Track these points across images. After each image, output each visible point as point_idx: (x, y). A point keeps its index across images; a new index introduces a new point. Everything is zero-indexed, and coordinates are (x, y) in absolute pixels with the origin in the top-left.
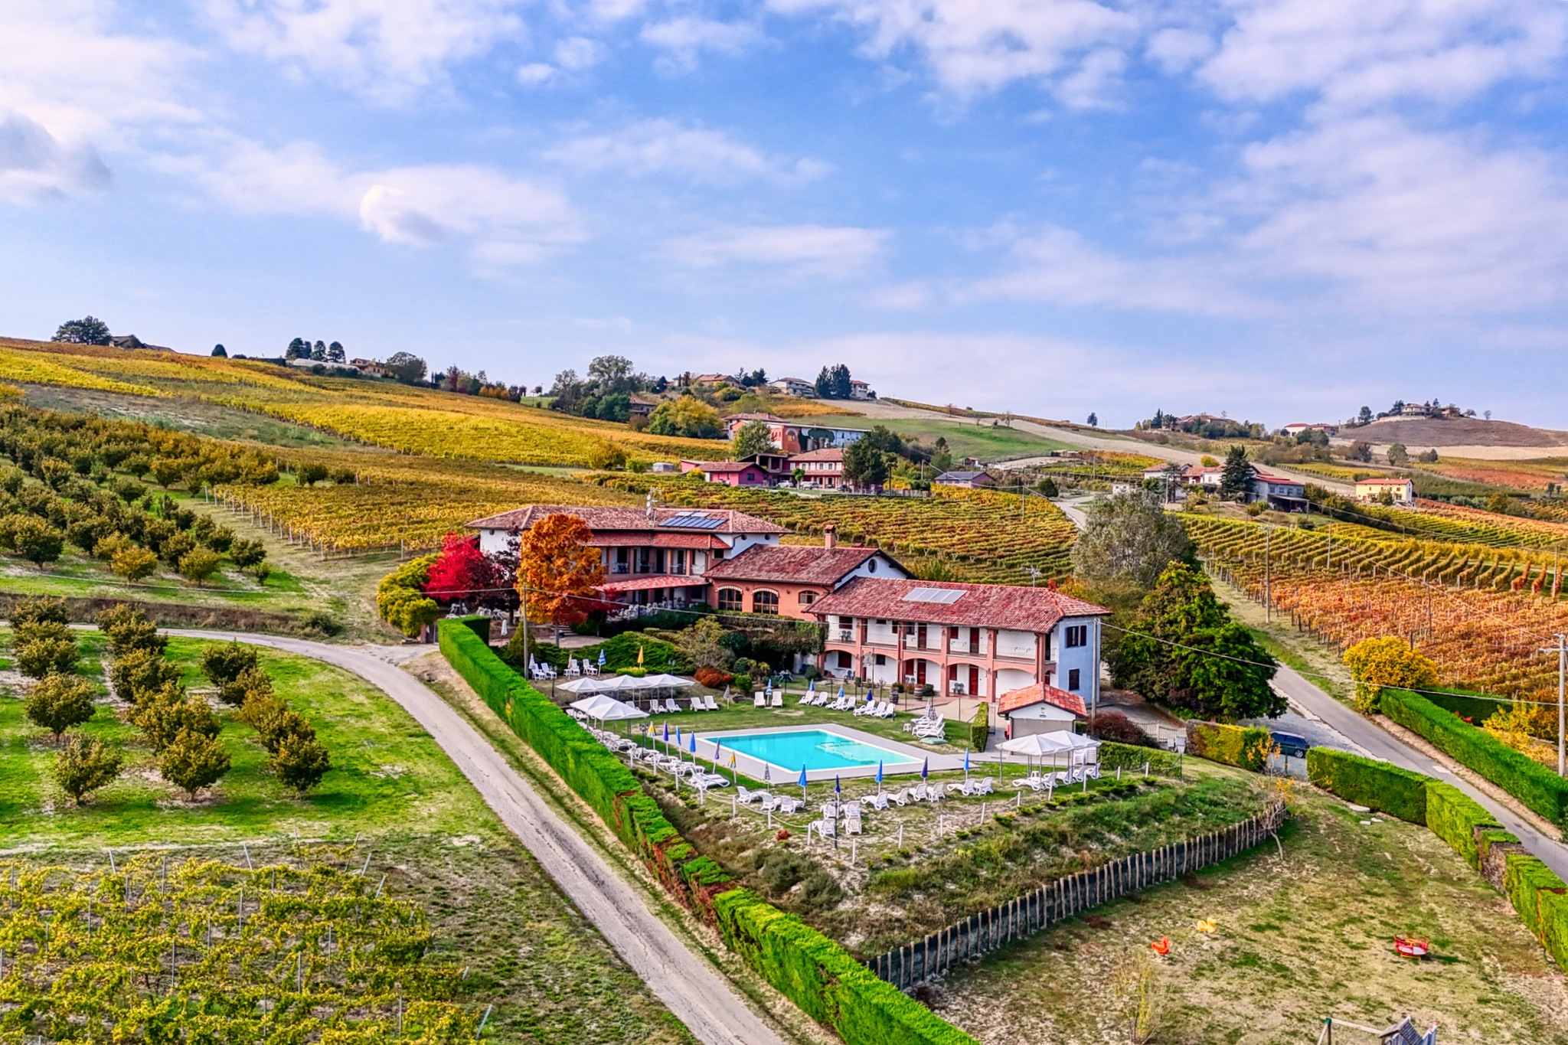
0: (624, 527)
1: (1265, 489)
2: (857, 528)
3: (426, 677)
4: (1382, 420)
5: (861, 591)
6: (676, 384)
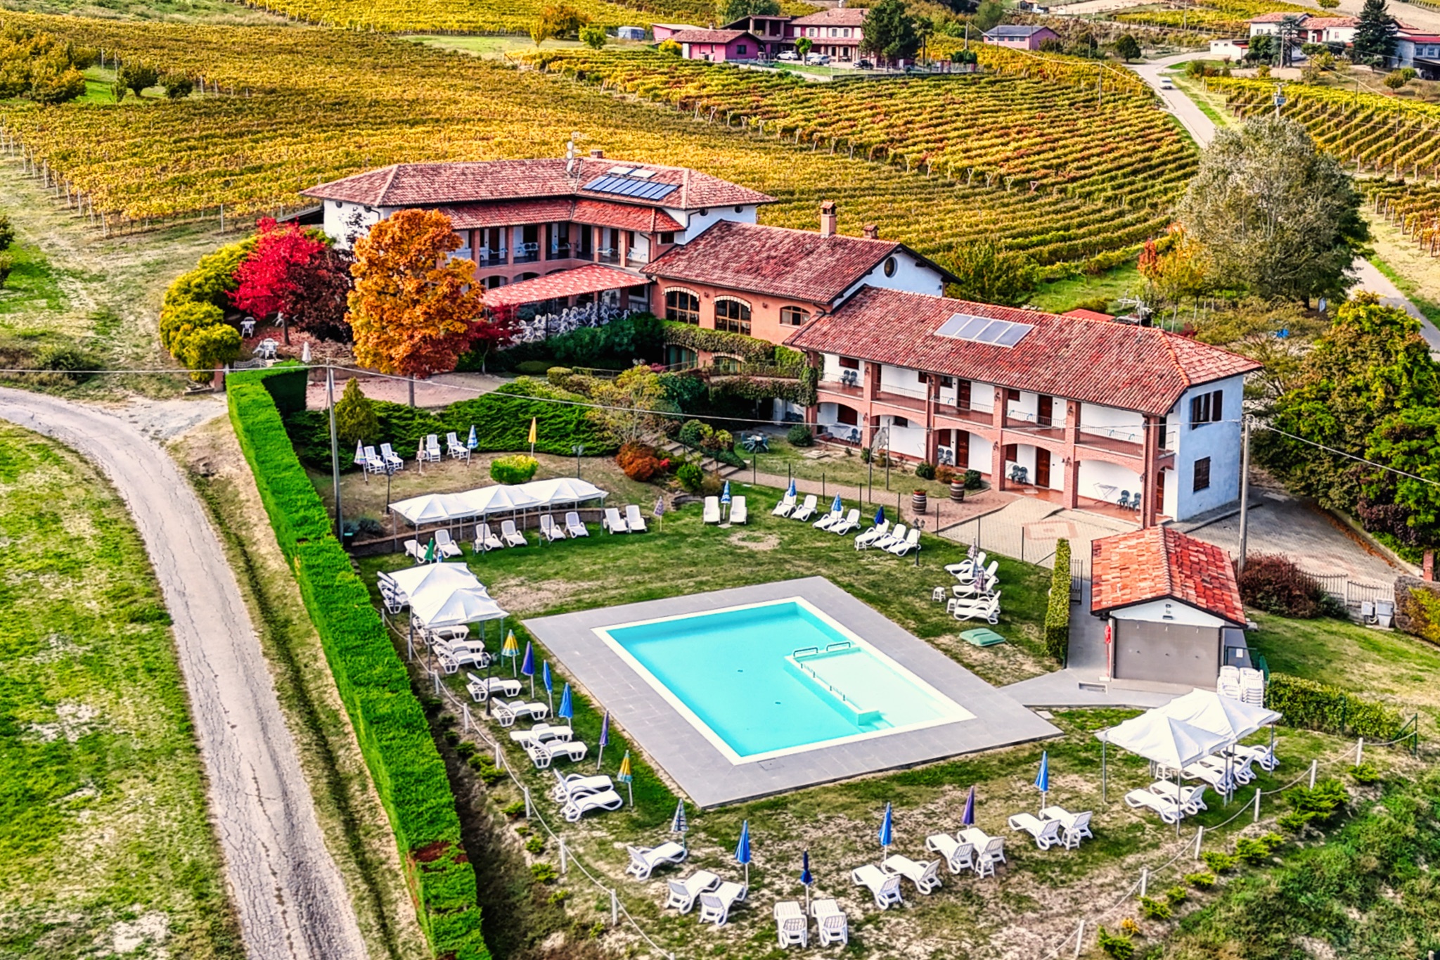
0: (532, 193)
1: (1409, 51)
2: (876, 134)
3: (202, 470)
5: (872, 313)
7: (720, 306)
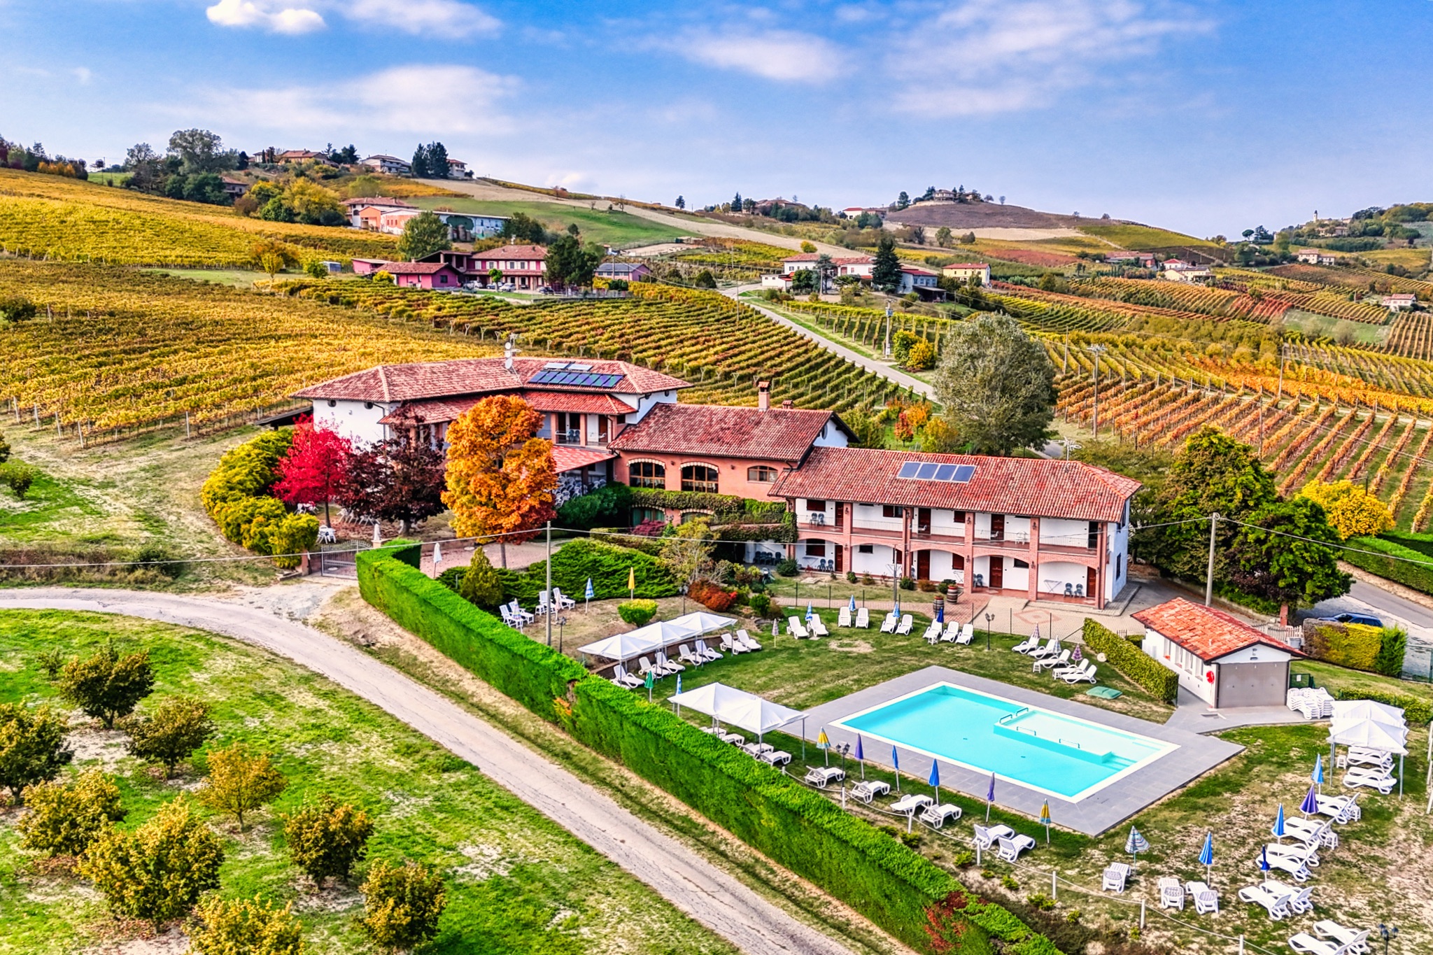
1: (909, 281)
4: (918, 204)
5: (831, 466)
6: (259, 160)
7: (686, 473)
